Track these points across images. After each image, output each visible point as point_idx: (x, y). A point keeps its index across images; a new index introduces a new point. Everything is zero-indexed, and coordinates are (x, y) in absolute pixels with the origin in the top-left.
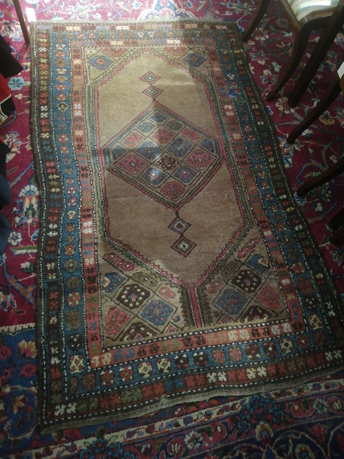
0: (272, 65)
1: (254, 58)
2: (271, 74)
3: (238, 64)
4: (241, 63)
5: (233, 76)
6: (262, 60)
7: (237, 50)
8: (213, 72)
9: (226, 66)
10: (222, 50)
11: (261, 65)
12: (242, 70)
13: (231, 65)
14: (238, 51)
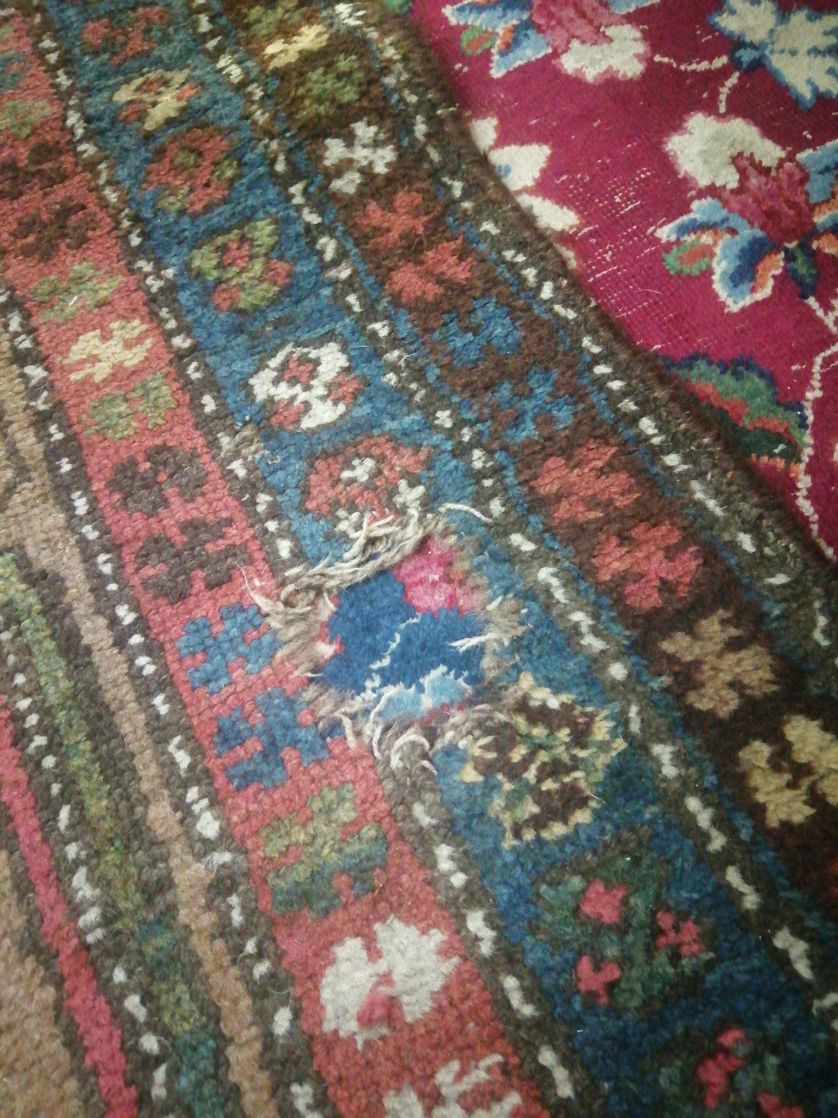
0: (733, 44)
1: (508, 48)
2: (769, 152)
3: (347, 184)
4: (383, 160)
5: (331, 359)
6: (599, 37)
7: (286, 31)
8: (56, 412)
9: (204, 260)
10: (124, 95)
11: (611, 85)
12: (413, 249)
13: (263, 231)
14: (310, 37)
